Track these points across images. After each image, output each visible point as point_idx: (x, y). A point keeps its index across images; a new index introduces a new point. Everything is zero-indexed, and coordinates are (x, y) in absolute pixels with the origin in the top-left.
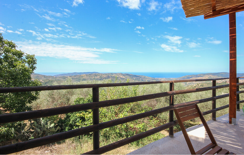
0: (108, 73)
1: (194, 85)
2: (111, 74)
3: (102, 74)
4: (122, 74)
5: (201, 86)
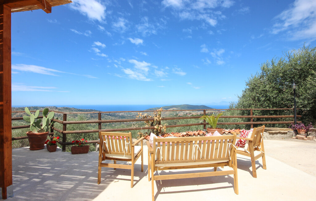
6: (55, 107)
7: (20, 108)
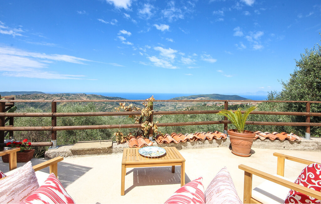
0: (61, 94)
1: (184, 109)
2: (67, 95)
3: (50, 94)
4: (86, 95)
5: (191, 109)
6: (84, 94)
7: (54, 94)
